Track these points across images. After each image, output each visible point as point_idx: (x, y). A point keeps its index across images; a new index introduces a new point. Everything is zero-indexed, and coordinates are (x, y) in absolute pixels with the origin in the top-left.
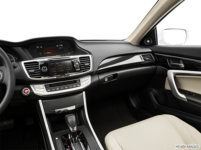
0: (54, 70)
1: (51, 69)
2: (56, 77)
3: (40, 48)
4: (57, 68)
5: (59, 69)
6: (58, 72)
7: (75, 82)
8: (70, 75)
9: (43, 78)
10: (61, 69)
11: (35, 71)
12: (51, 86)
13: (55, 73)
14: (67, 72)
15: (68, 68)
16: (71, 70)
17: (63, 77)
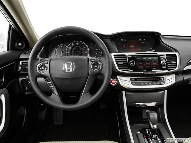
0: (141, 65)
2: (142, 73)
3: (124, 41)
5: (145, 64)
6: (145, 67)
7: (160, 79)
8: (156, 72)
10: (148, 65)
11: (124, 64)
12: (136, 79)
13: (142, 68)
14: (154, 69)
15: (155, 65)
16: (158, 66)
17: (150, 73)
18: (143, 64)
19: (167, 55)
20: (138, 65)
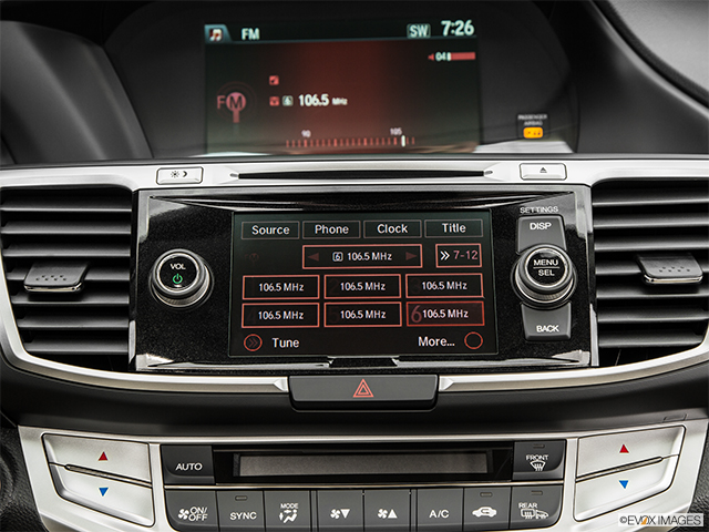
0: (279, 301)
1: (253, 289)
2: (281, 383)
4: (322, 283)
5: (334, 288)
6: (322, 322)
7: (503, 464)
8: (446, 382)
9: (151, 373)
10: (362, 300)
11: (89, 288)
13: (284, 335)
14: (424, 342)
15: (443, 300)
16: (474, 316)
17: (363, 389)
18: (310, 288)
19: (601, 189)
20: (254, 302)
